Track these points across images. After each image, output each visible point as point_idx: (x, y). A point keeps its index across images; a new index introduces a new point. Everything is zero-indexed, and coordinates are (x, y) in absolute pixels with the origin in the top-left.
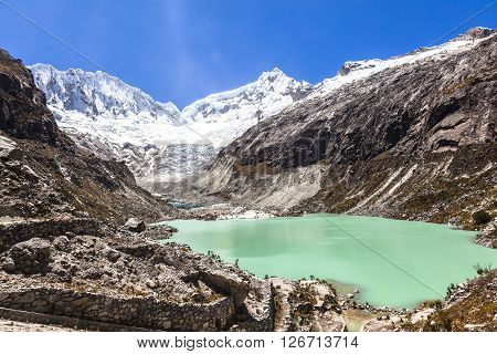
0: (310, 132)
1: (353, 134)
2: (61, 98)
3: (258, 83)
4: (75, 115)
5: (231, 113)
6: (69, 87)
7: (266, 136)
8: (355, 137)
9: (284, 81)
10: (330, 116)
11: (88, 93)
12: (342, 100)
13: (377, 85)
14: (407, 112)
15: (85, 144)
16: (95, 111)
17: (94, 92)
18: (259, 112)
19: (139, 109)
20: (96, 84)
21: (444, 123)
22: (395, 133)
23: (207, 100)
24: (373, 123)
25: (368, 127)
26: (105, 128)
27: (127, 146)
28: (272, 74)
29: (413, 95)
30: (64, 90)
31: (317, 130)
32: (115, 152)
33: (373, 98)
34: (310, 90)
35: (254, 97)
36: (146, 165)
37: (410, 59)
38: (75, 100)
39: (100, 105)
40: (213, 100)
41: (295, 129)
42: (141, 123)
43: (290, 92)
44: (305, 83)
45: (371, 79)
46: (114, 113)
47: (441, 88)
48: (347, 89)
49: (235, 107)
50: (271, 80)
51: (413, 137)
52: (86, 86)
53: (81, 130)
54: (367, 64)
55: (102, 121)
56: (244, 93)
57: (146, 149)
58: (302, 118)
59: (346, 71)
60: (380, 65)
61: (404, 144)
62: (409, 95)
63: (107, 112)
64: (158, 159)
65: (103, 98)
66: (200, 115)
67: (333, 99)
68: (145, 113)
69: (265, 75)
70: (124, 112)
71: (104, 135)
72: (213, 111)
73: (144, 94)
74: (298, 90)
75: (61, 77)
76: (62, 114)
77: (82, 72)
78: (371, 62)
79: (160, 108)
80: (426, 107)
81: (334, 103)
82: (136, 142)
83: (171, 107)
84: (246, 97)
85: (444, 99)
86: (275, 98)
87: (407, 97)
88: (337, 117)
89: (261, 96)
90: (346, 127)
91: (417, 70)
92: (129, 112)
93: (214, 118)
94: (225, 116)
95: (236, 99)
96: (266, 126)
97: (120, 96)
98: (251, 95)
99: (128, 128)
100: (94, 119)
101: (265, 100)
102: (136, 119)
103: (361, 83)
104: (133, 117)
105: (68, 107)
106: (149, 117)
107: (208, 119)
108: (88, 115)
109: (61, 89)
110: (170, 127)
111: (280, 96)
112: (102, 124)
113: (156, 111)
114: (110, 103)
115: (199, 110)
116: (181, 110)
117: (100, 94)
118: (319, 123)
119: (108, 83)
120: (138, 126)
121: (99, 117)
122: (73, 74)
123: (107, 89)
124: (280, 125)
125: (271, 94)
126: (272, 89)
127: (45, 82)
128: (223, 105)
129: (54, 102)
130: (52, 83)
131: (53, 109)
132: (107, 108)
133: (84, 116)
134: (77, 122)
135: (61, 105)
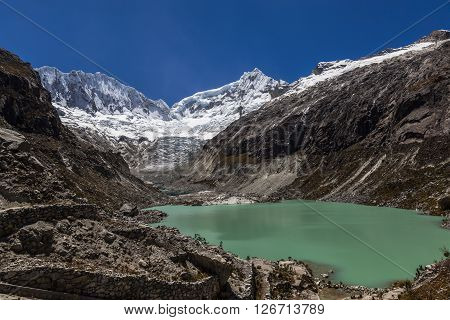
1: (327, 127)
2: (65, 97)
3: (240, 81)
4: (77, 112)
5: (217, 109)
6: (71, 86)
7: (247, 129)
8: (329, 130)
9: (263, 81)
10: (306, 111)
11: (88, 92)
12: (317, 97)
13: (348, 83)
14: (376, 108)
15: (85, 137)
16: (95, 108)
17: (93, 91)
18: (241, 108)
19: (133, 107)
20: (98, 86)
21: (410, 117)
22: (365, 126)
23: (194, 97)
24: (345, 118)
25: (340, 121)
26: (107, 123)
27: (122, 138)
28: (253, 74)
29: (381, 92)
30: (67, 90)
32: (112, 144)
33: (344, 94)
34: (286, 88)
35: (236, 95)
36: (140, 156)
37: (378, 59)
38: (78, 100)
39: (98, 102)
40: (199, 97)
41: (274, 123)
42: (135, 118)
43: (268, 90)
44: (282, 82)
45: (342, 78)
46: (111, 110)
47: (407, 86)
48: (321, 86)
49: (219, 103)
50: (252, 79)
51: (382, 130)
52: (86, 86)
53: (82, 125)
54: (339, 64)
55: (100, 117)
56: (227, 91)
57: (139, 141)
58: (280, 114)
59: (319, 71)
60: (352, 65)
61: (373, 136)
62: (378, 91)
63: (105, 109)
64: (149, 151)
65: (102, 96)
66: (187, 111)
67: (308, 94)
68: (139, 110)
69: (247, 75)
70: (120, 109)
71: (102, 129)
72: (200, 107)
73: (137, 92)
74: (276, 88)
75: (64, 77)
76: (65, 111)
77: (83, 73)
78: (342, 62)
79: (152, 105)
80: (394, 102)
81: (309, 99)
82: (131, 136)
83: (162, 104)
84: (229, 94)
85: (410, 95)
86: (255, 95)
87: (375, 94)
88: (311, 112)
89: (243, 93)
90: (320, 121)
91: (385, 69)
92: (124, 108)
93: (200, 114)
94: (210, 112)
95: (220, 96)
96: (247, 120)
97: (117, 94)
98: (233, 92)
99: (123, 123)
100: (93, 115)
101: (246, 98)
102: (131, 114)
103: (334, 82)
104: (128, 113)
105: (71, 104)
106: (142, 113)
107: (194, 114)
108: (88, 111)
109: (64, 89)
110: (160, 122)
111: (260, 94)
112: (100, 119)
113: (148, 108)
114: (107, 101)
115: (187, 106)
116: (170, 107)
117: (99, 93)
118: (295, 117)
119: (106, 83)
120: (132, 121)
121: (98, 113)
122: (75, 76)
123: (105, 88)
124: (260, 120)
125: (252, 91)
126: (252, 87)
127: (50, 83)
128: (209, 102)
129: (58, 100)
130: (57, 83)
131: (57, 107)
132: (105, 105)
133: (85, 113)
134: (78, 118)
135: (64, 103)
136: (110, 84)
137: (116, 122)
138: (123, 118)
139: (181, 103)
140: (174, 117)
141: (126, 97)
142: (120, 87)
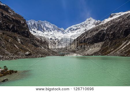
0: (99, 34)
1: (113, 33)
2: (36, 28)
3: (85, 22)
4: (39, 32)
5: (78, 30)
6: (38, 25)
7: (87, 35)
9: (93, 21)
10: (106, 29)
11: (42, 26)
12: (110, 24)
13: (121, 19)
15: (41, 39)
16: (44, 31)
17: (44, 26)
18: (86, 30)
19: (54, 30)
20: (45, 24)
23: (72, 27)
24: (119, 30)
25: (118, 31)
26: (47, 35)
28: (90, 19)
30: (37, 26)
31: (101, 33)
33: (120, 22)
34: (100, 23)
35: (84, 26)
36: (56, 44)
38: (40, 28)
39: (45, 29)
40: (73, 27)
41: (95, 33)
42: (55, 33)
43: (94, 24)
44: (99, 21)
45: (119, 18)
48: (111, 21)
49: (79, 28)
50: (89, 21)
53: (40, 35)
54: (118, 14)
55: (46, 33)
57: (56, 40)
58: (97, 30)
59: (112, 16)
64: (58, 42)
65: (46, 27)
66: (70, 31)
67: (107, 24)
68: (56, 31)
69: (88, 19)
70: (51, 31)
71: (46, 36)
72: (73, 30)
73: (56, 26)
74: (97, 23)
75: (36, 22)
76: (36, 31)
77: (41, 21)
78: (120, 13)
79: (60, 29)
81: (107, 25)
82: (53, 38)
83: (62, 29)
84: (82, 26)
86: (90, 25)
88: (108, 29)
89: (86, 25)
90: (110, 32)
93: (73, 32)
94: (76, 31)
95: (79, 26)
96: (87, 33)
97: (50, 27)
98: (84, 25)
99: (51, 35)
100: (44, 33)
101: (87, 26)
102: (54, 32)
103: (116, 19)
104: (53, 32)
105: (38, 30)
106: (57, 32)
107: (72, 32)
108: (42, 32)
109: (36, 26)
110: (62, 34)
111: (92, 25)
112: (45, 34)
113: (59, 30)
114: (47, 29)
115: (70, 30)
116: (65, 30)
117: (45, 26)
118: (102, 31)
120: (54, 34)
122: (39, 22)
123: (47, 25)
124: (91, 32)
125: (89, 24)
126: (89, 23)
127: (33, 24)
128: (76, 28)
129: (35, 29)
130: (34, 24)
131: (34, 30)
132: (47, 30)
133: (41, 32)
134: (39, 33)
135: (36, 29)
136: (48, 24)
138: (51, 33)
139: (68, 29)
140: (66, 33)
141: (52, 27)
142: (51, 25)
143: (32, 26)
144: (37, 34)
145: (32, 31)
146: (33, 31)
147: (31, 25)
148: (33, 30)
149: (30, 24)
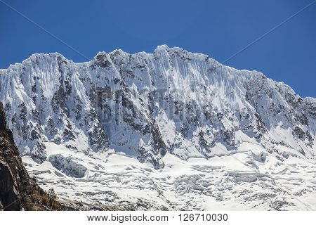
4: (115, 162)
6: (98, 96)
16: (159, 145)
17: (152, 97)
19: (264, 125)
20: (159, 79)
26: (193, 184)
42: (272, 160)
46: (203, 143)
52: (134, 87)
68: (279, 132)
70: (226, 138)
73: (271, 83)
75: (80, 74)
76: (85, 162)
77: (123, 55)
92: (239, 135)
97: (215, 97)
99: (237, 177)
100: (156, 164)
102: (258, 150)
104: (249, 146)
106: (291, 140)
108: (141, 155)
112: (175, 174)
117: (167, 101)
119: (184, 73)
120: (263, 169)
121: (168, 159)
122: (106, 65)
123: (181, 85)
127: (49, 94)
129: (69, 135)
130: (64, 94)
131: (66, 153)
132: (186, 133)
133: (134, 162)
134: (117, 177)
135: (82, 140)
136: (195, 71)
137: (217, 177)
138: (236, 163)
143: (38, 115)
144: (90, 187)
145: (47, 165)
146: (57, 162)
147: (31, 106)
148: (52, 149)
149: (20, 92)
